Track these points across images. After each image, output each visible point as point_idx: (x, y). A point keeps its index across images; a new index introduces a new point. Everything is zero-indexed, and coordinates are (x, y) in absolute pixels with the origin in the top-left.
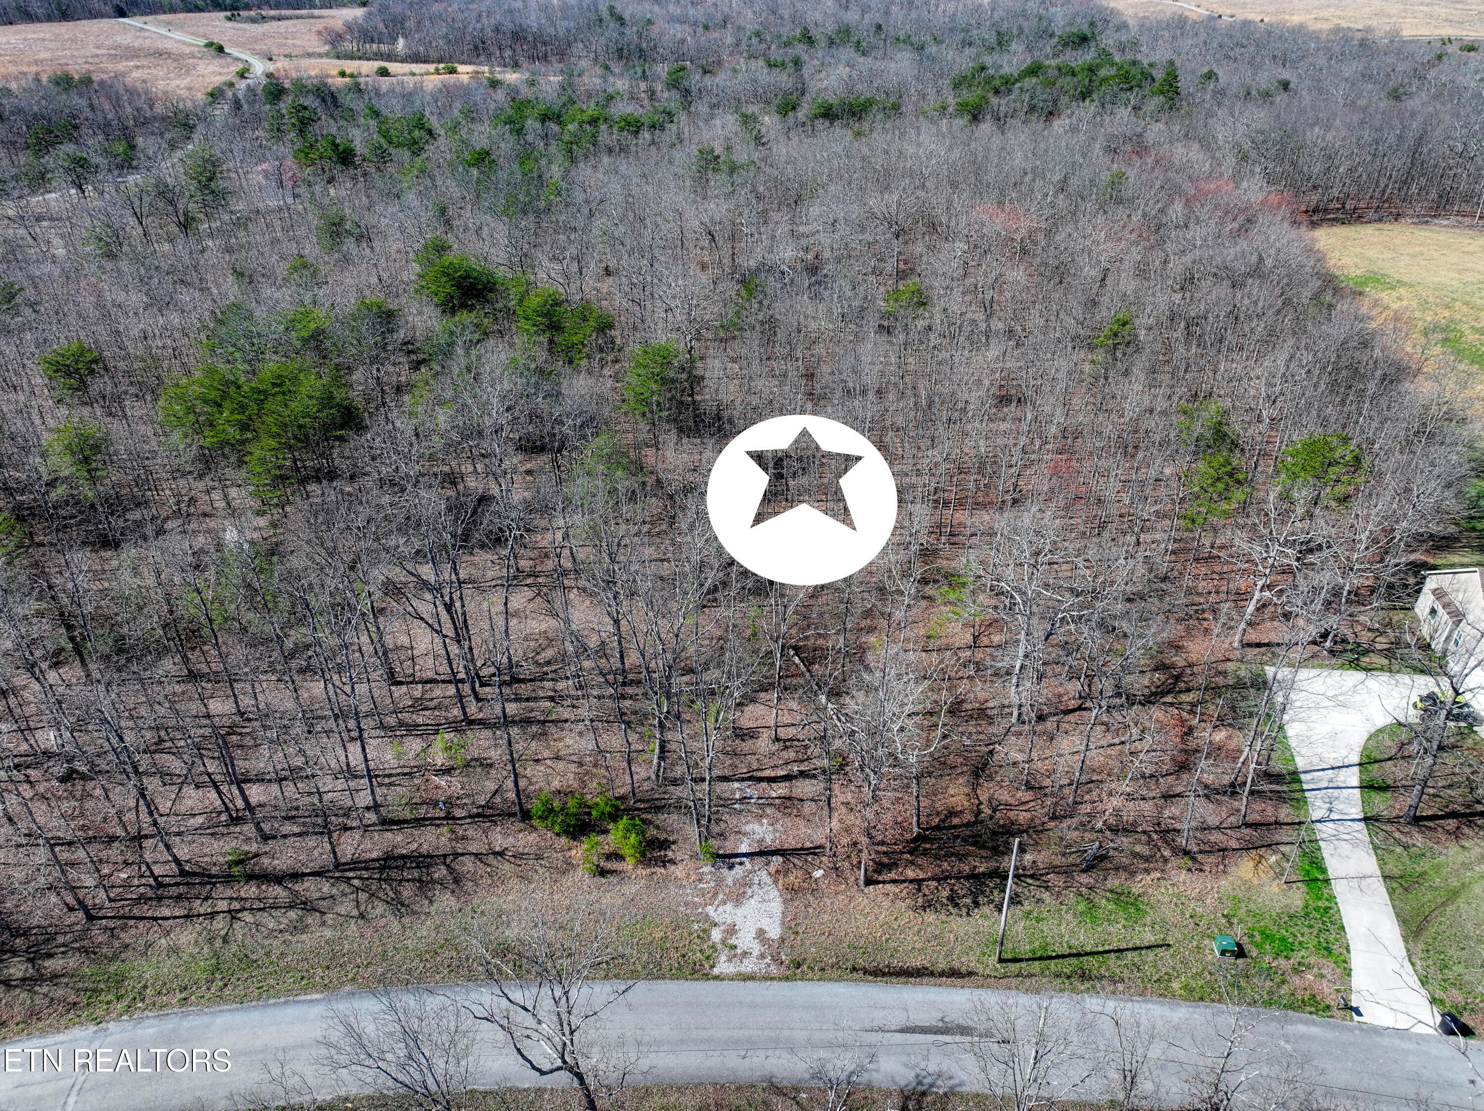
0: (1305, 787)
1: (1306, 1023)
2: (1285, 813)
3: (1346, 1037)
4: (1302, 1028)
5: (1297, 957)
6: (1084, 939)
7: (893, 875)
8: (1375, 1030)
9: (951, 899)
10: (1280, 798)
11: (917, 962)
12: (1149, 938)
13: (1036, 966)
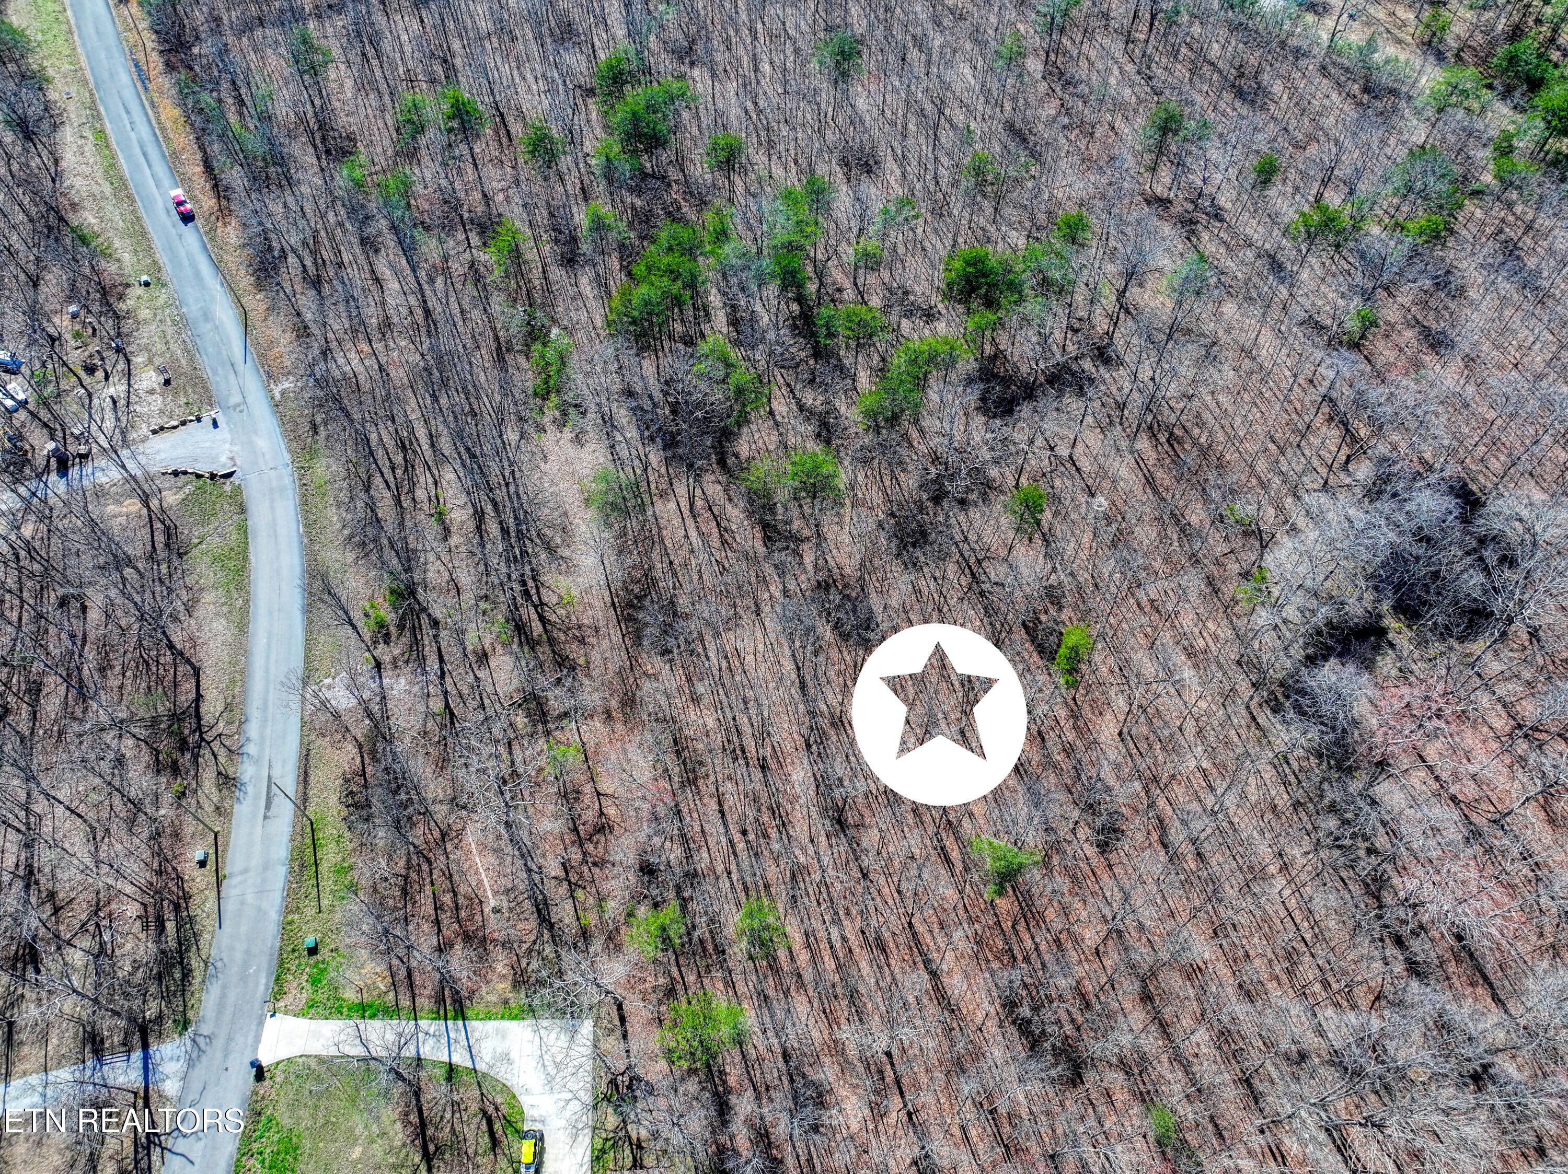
0: (450, 1022)
1: (267, 985)
2: (424, 1003)
3: (257, 1004)
4: (263, 981)
5: (308, 986)
6: (324, 867)
7: (367, 761)
8: (261, 1023)
9: (351, 792)
10: (440, 999)
11: (312, 779)
12: (325, 902)
13: (308, 841)
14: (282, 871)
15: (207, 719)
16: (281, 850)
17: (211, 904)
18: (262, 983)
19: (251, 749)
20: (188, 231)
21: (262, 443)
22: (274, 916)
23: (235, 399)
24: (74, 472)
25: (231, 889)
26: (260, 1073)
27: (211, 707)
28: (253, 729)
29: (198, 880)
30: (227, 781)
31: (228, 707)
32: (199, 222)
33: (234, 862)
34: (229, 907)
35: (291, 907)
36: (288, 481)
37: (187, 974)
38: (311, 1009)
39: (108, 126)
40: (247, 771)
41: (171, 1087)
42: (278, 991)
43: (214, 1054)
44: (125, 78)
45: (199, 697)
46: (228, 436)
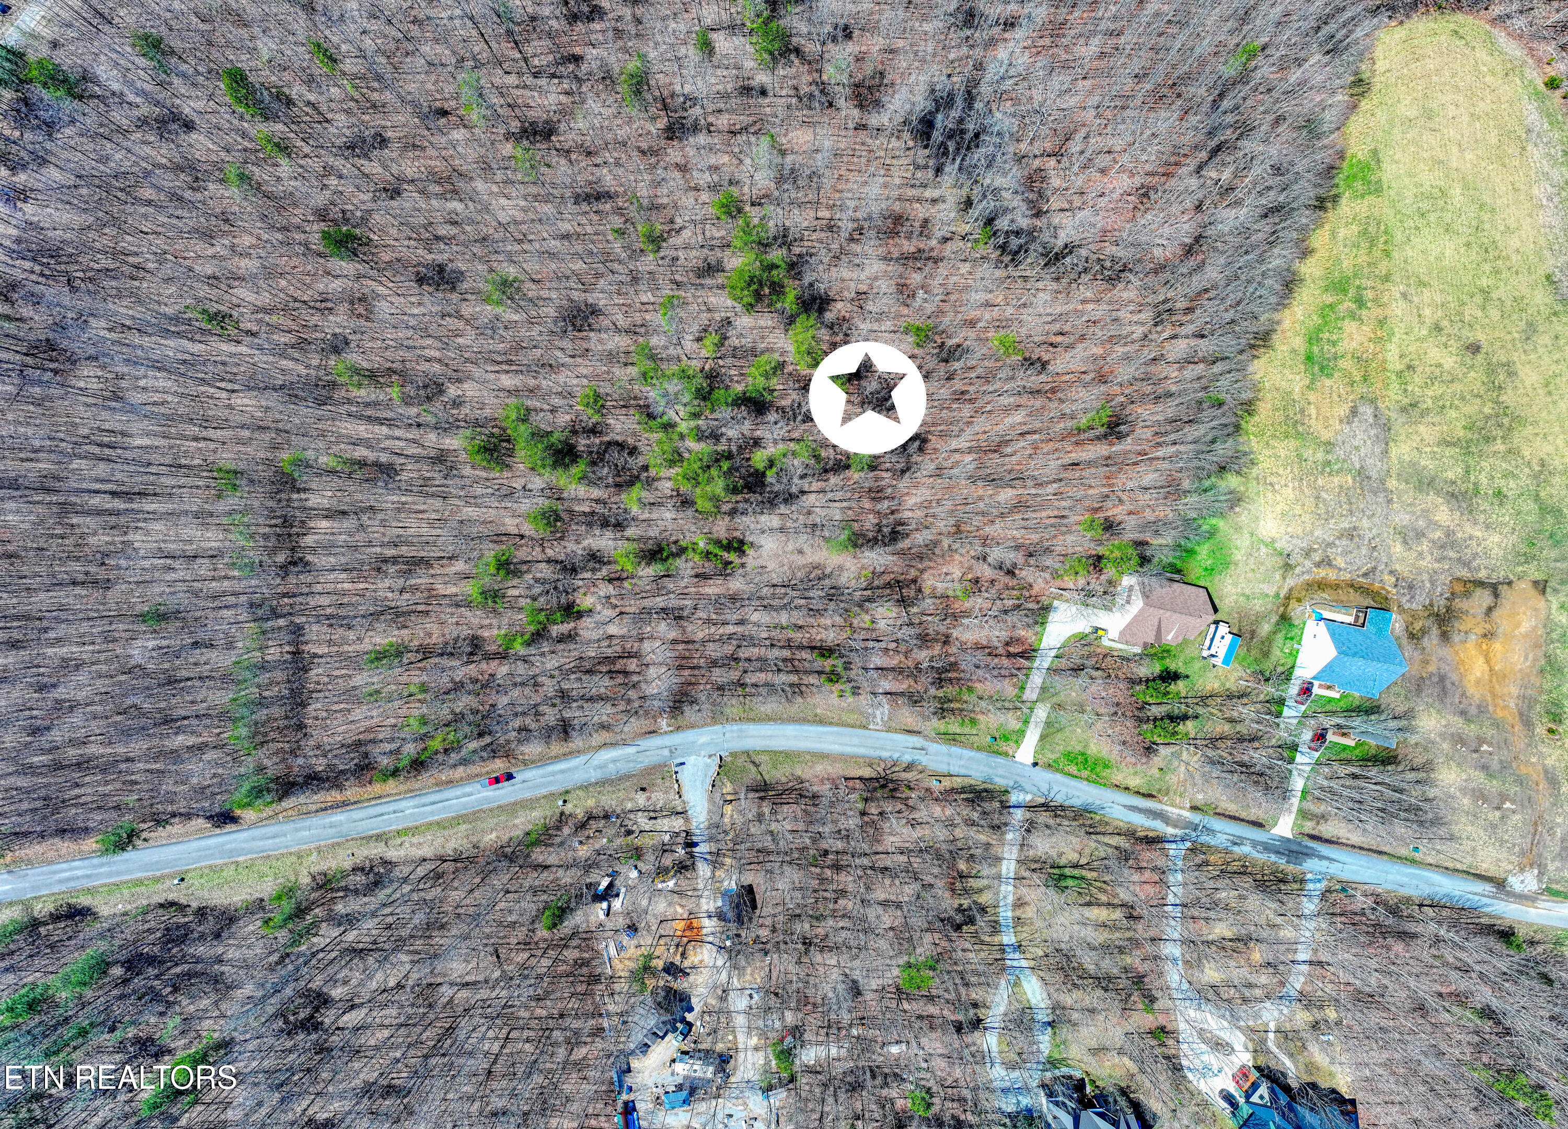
0: (1038, 655)
1: (1002, 759)
3: (1008, 763)
5: (1008, 742)
6: (958, 731)
8: (1016, 762)
10: (1028, 658)
12: (974, 732)
13: (945, 736)
14: (954, 749)
15: (874, 775)
16: (944, 748)
17: (959, 780)
18: (1000, 760)
19: (896, 756)
20: (519, 777)
21: (704, 739)
22: (973, 754)
23: (666, 752)
24: (695, 839)
25: (954, 770)
26: (1035, 764)
27: (867, 773)
28: (885, 754)
29: (947, 783)
30: (909, 767)
31: (870, 765)
32: (513, 770)
33: (942, 768)
34: (963, 771)
35: (971, 747)
36: (735, 727)
37: (986, 790)
38: (1018, 743)
39: (394, 827)
40: (907, 758)
41: (1029, 797)
42: (1006, 754)
43: (1022, 781)
44: (338, 817)
45: (860, 778)
46: (693, 758)
